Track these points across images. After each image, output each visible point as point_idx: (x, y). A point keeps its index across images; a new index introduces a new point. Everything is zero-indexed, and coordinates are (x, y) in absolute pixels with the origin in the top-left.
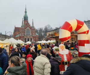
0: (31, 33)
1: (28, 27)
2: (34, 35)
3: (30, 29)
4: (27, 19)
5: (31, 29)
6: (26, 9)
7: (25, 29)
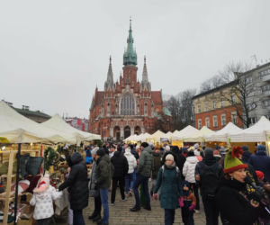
0: (138, 106)
1: (128, 86)
2: (146, 115)
3: (135, 93)
4: (135, 64)
5: (138, 92)
6: (130, 31)
7: (117, 92)
